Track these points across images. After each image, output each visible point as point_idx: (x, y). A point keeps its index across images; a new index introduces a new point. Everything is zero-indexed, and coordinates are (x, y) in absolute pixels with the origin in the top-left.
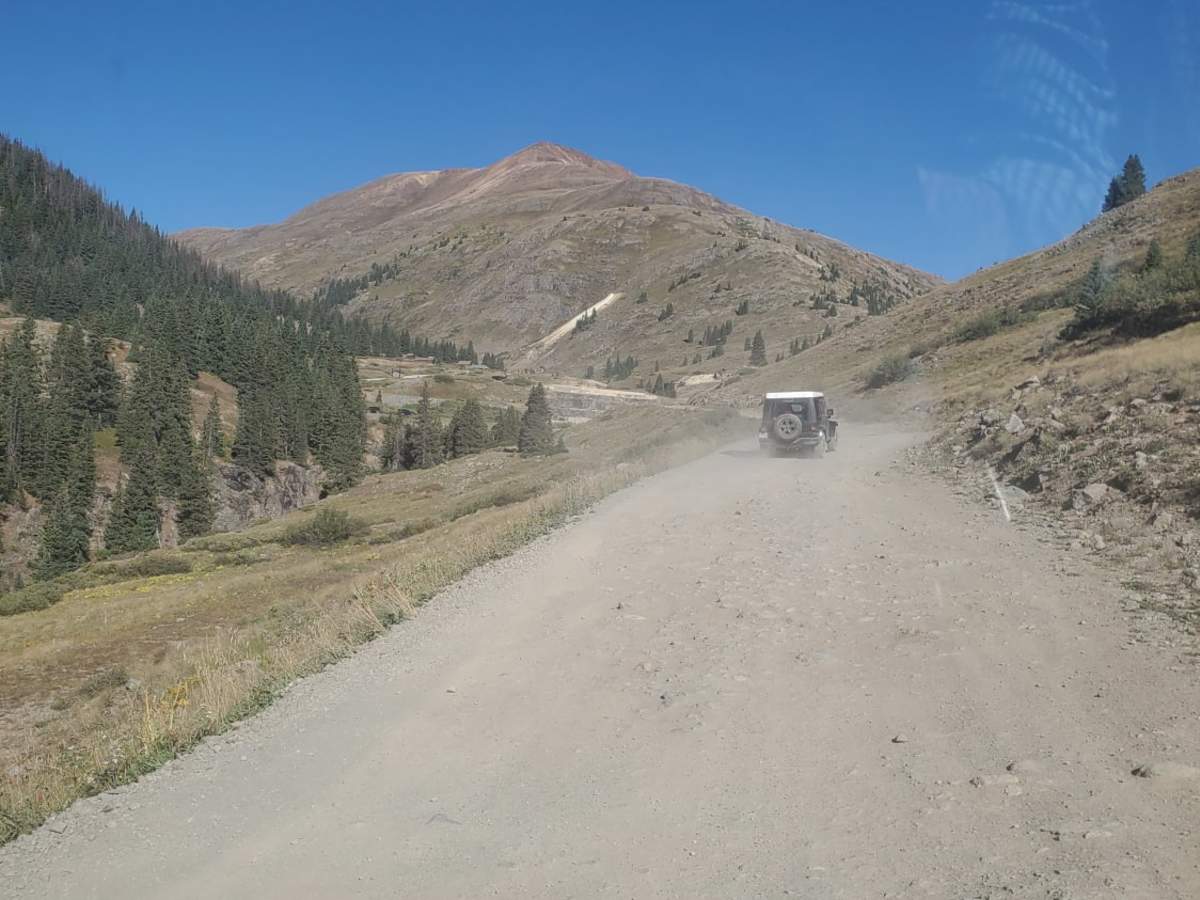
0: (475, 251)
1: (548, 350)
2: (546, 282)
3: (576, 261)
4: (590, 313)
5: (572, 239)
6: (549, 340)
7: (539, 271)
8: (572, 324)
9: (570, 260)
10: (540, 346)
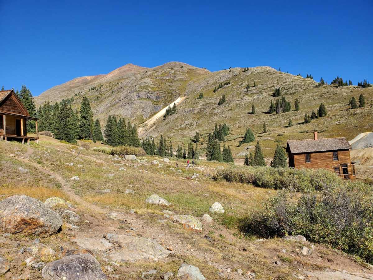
0: (107, 90)
1: (151, 127)
2: (143, 94)
3: (156, 86)
4: (172, 105)
5: (151, 78)
6: (150, 122)
7: (138, 91)
8: (163, 112)
9: (152, 86)
10: (145, 125)
